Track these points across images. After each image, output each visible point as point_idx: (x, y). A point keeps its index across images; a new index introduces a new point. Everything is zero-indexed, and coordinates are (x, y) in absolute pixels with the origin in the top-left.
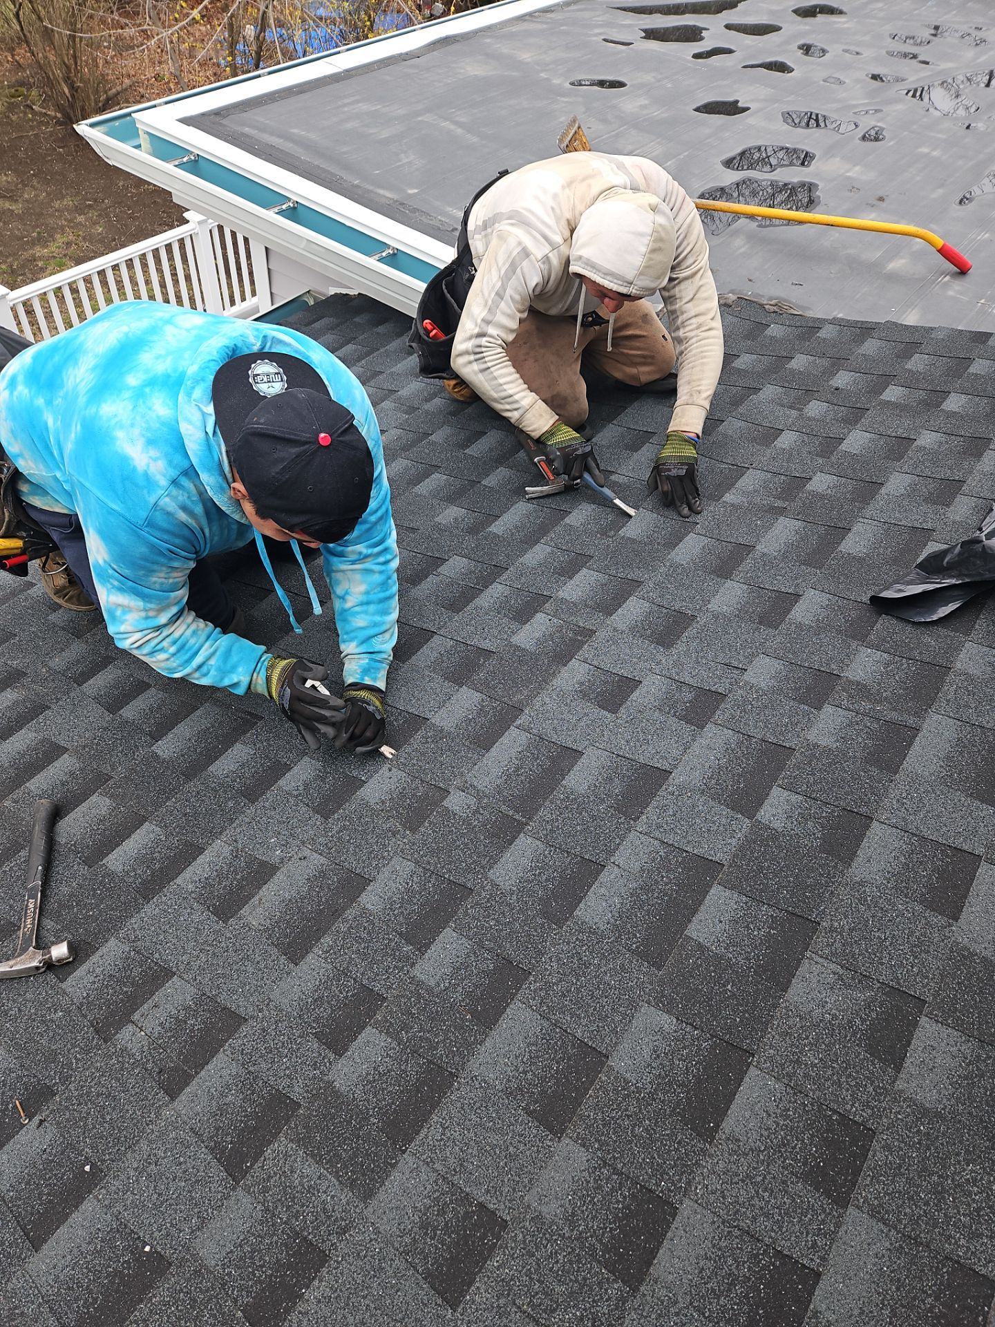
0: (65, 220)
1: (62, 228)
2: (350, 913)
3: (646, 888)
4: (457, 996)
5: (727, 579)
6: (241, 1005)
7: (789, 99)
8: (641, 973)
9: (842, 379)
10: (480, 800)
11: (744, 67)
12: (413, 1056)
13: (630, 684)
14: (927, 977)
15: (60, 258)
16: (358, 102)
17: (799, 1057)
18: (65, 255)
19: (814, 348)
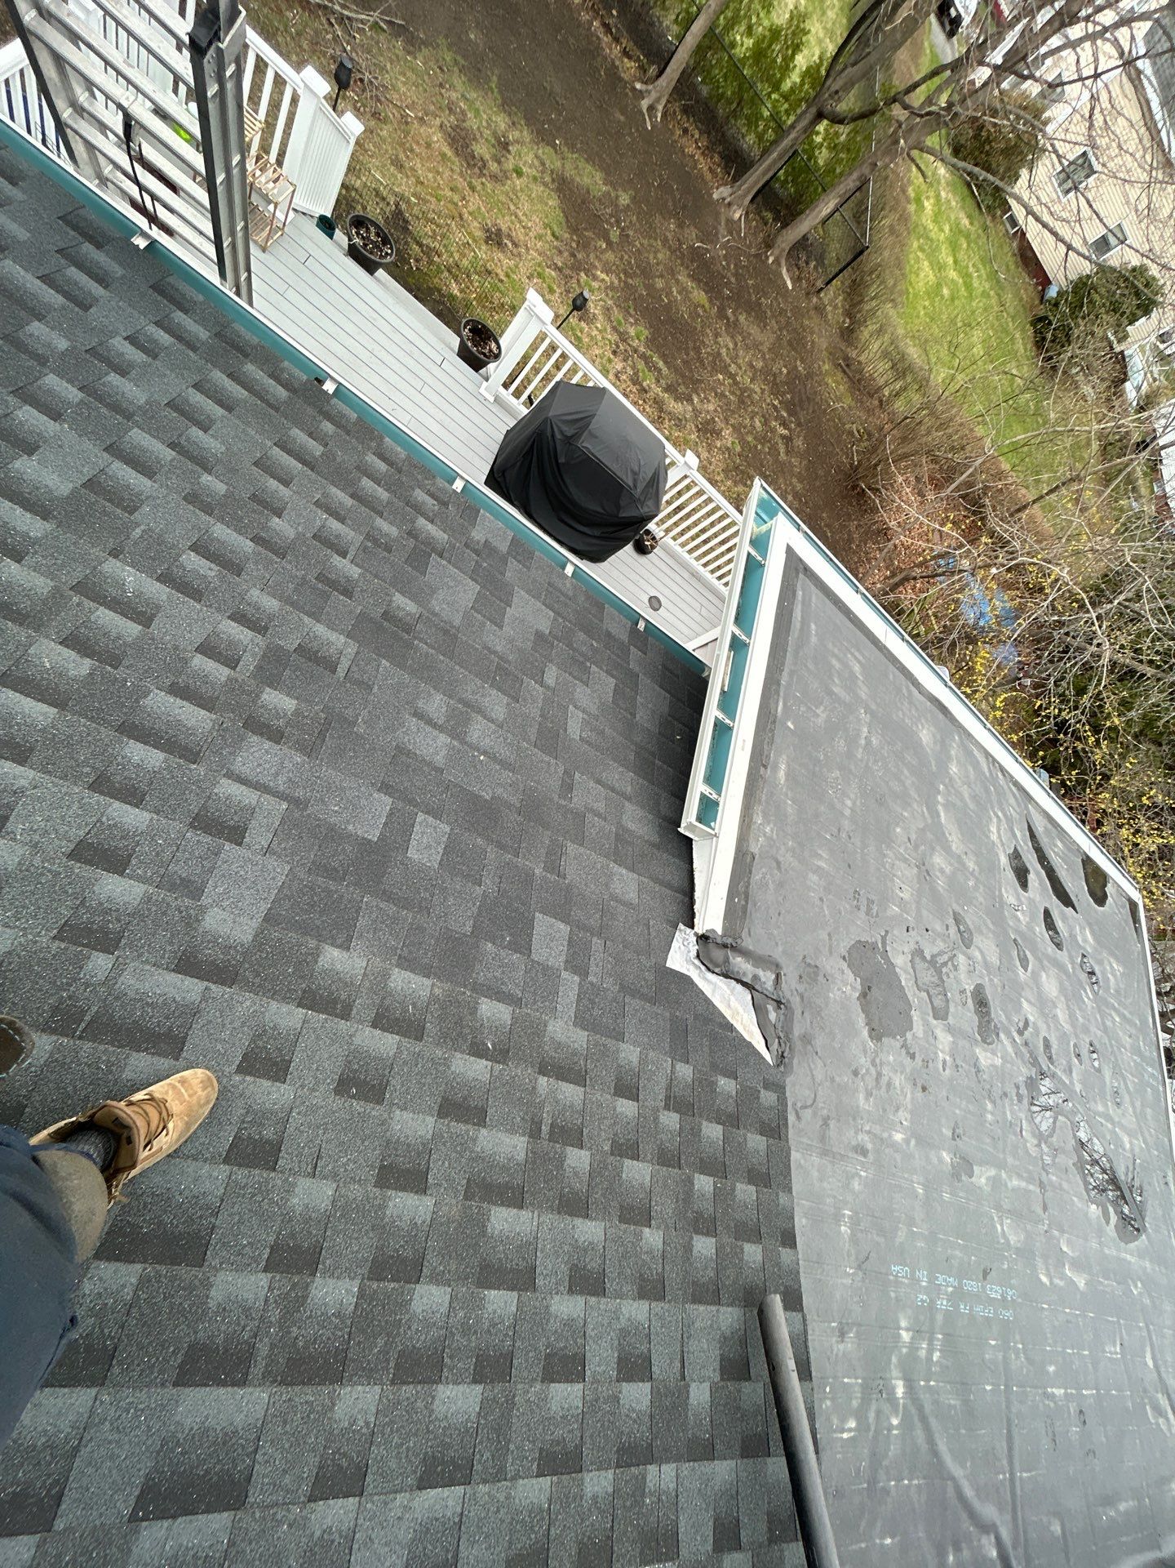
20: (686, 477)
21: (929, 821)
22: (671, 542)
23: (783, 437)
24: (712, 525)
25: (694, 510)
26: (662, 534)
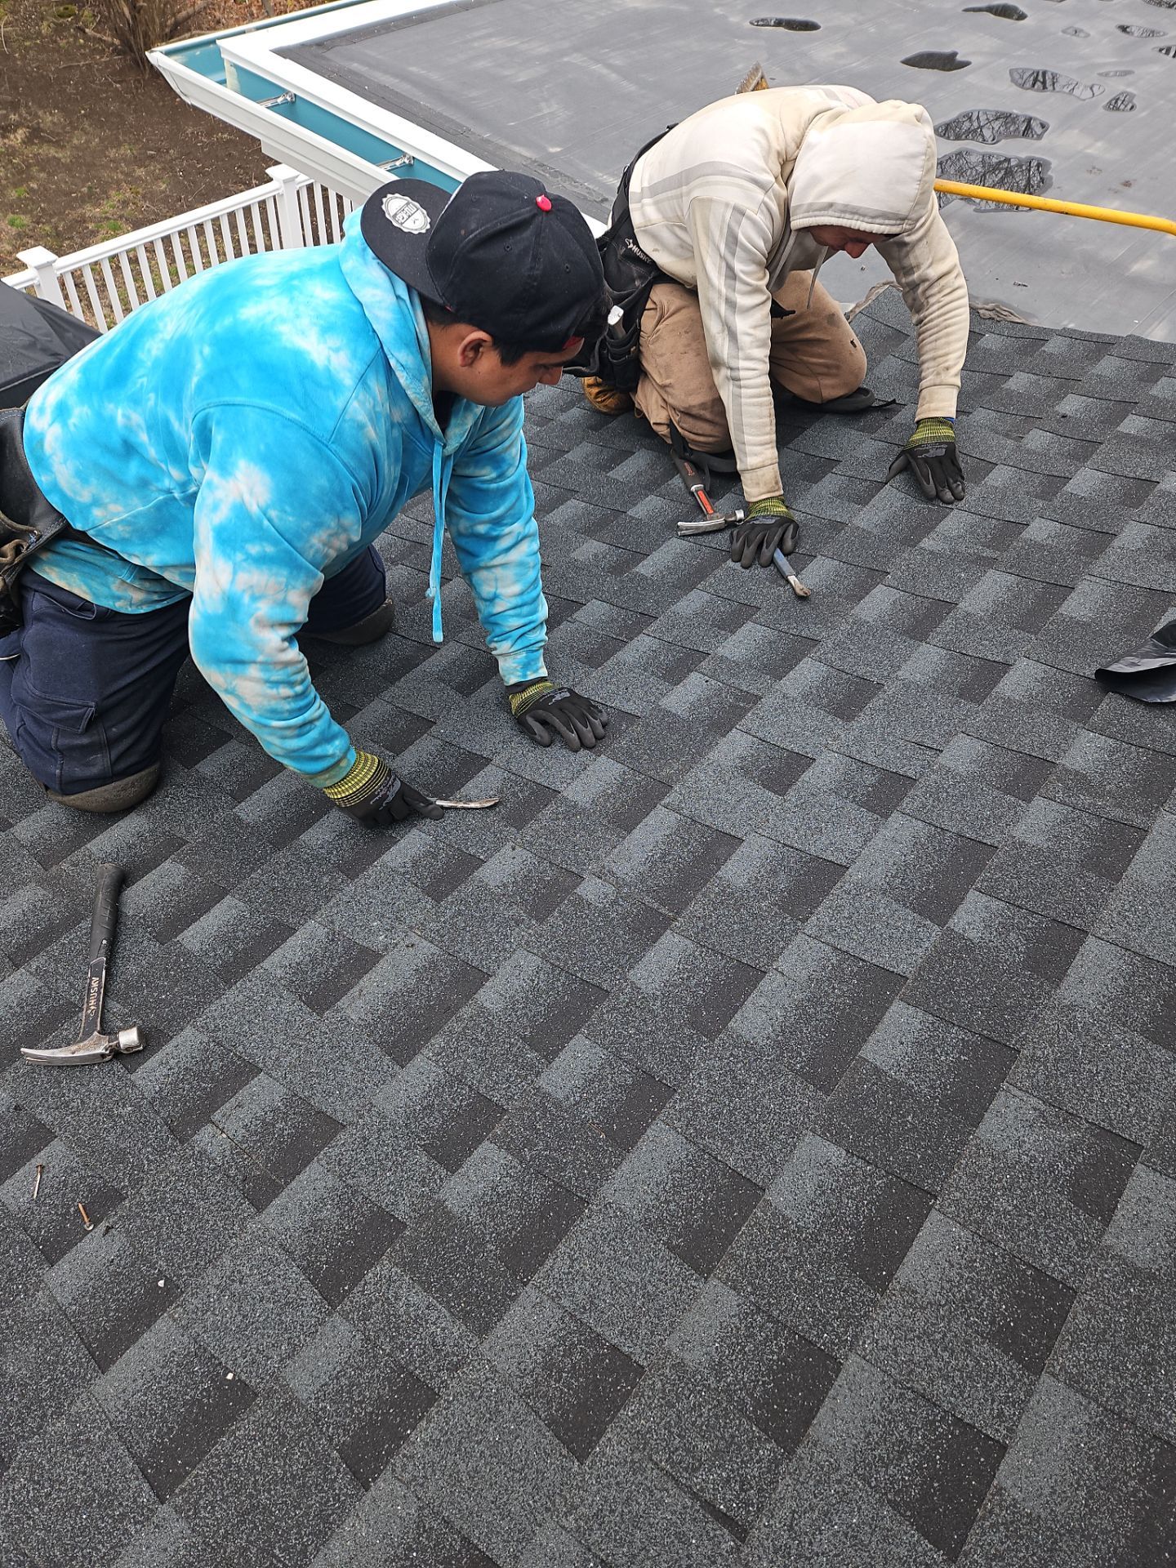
0: (122, 173)
1: (118, 182)
2: (466, 1011)
3: (814, 1001)
4: (589, 1112)
5: (921, 641)
6: (339, 1110)
7: (1019, 53)
8: (805, 1096)
9: (1071, 405)
10: (619, 887)
11: (967, 10)
12: (537, 1176)
13: (802, 762)
14: (1145, 1119)
15: (115, 220)
16: (490, 36)
17: (990, 1202)
18: (121, 217)
19: (1037, 365)
20: (61, 277)
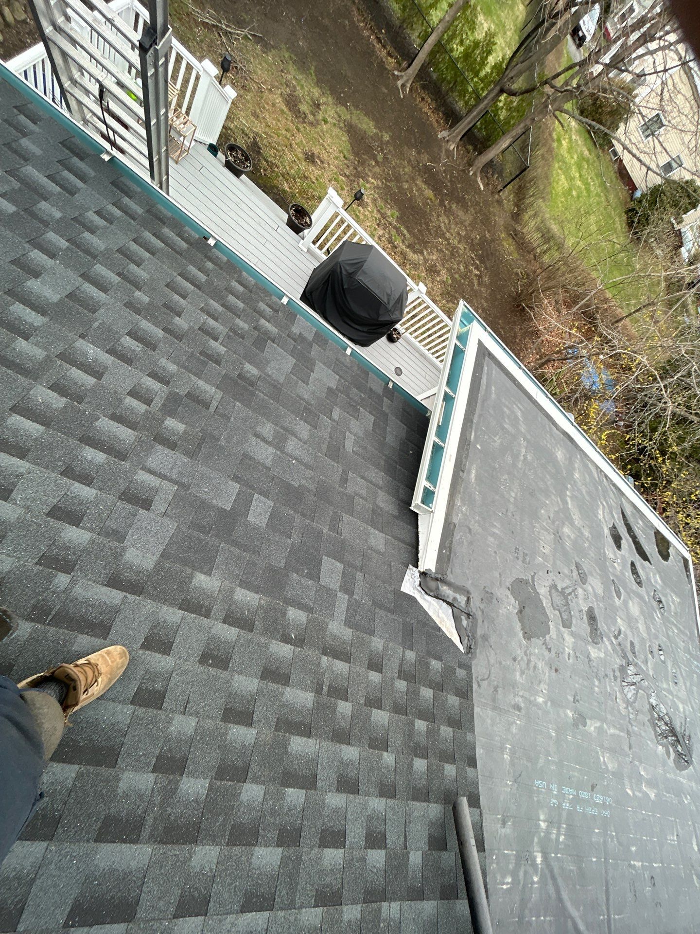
20: (419, 298)
21: (562, 507)
22: (409, 336)
23: (476, 275)
24: (434, 326)
25: (423, 318)
26: (404, 331)
